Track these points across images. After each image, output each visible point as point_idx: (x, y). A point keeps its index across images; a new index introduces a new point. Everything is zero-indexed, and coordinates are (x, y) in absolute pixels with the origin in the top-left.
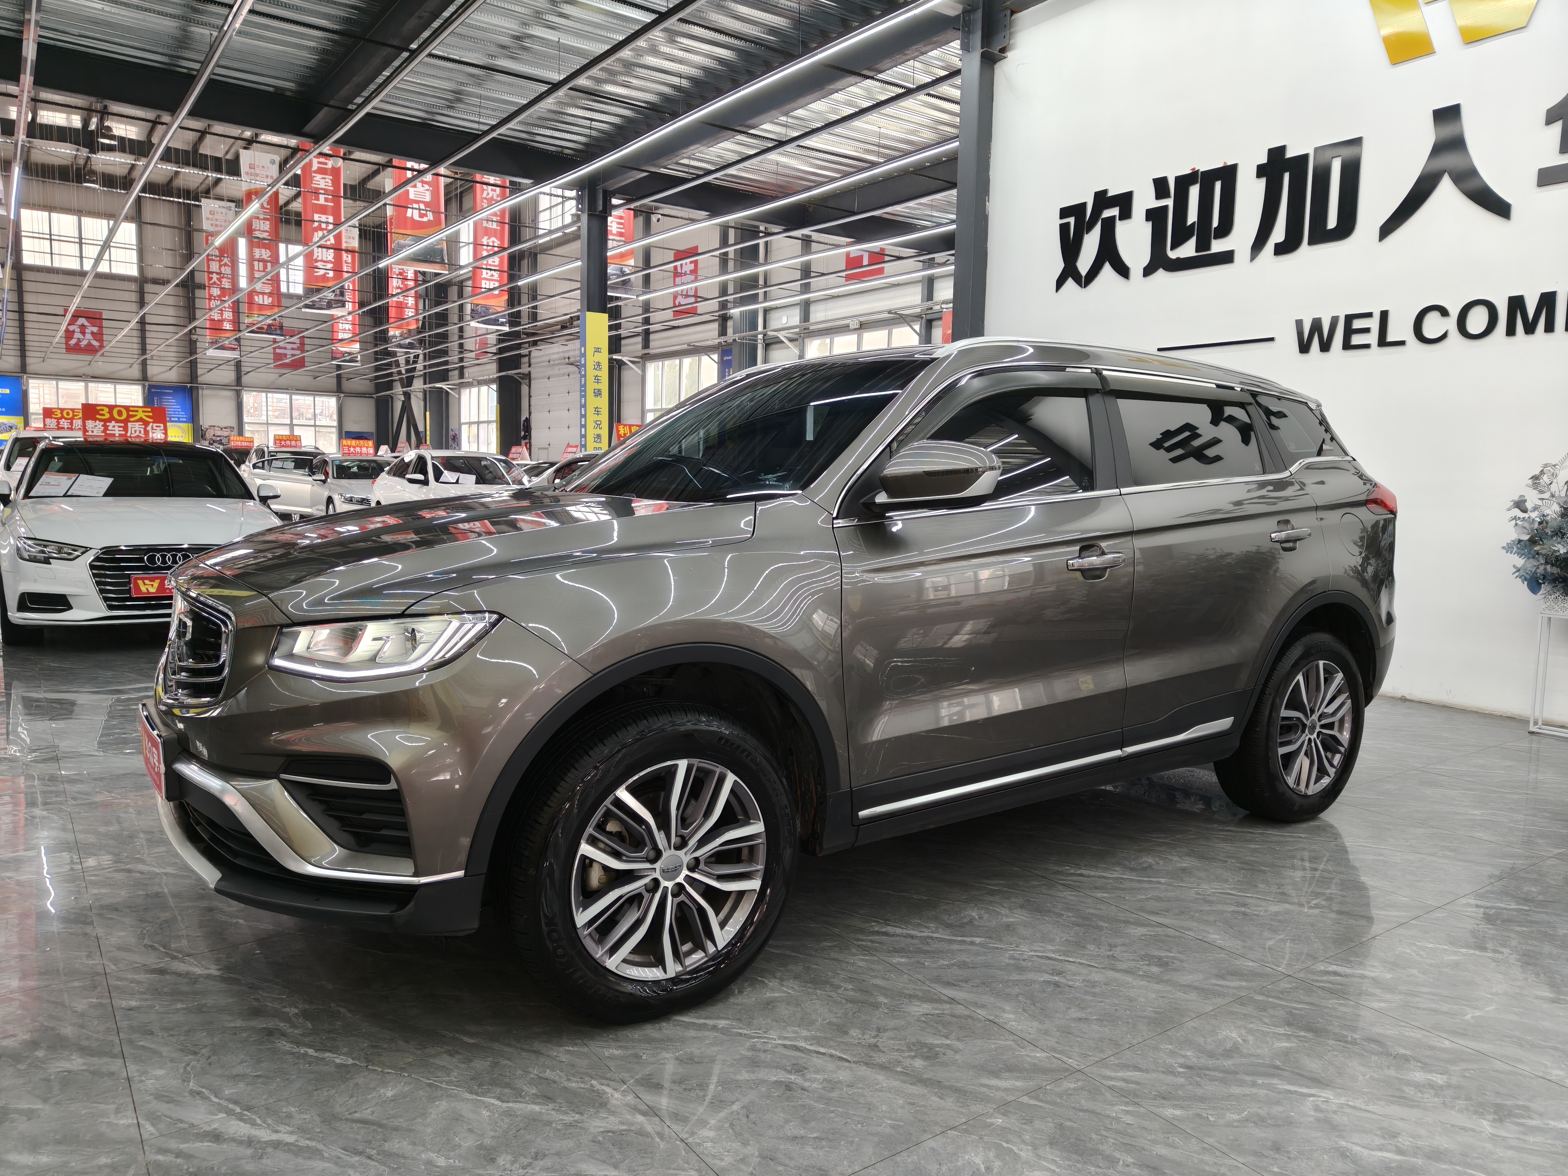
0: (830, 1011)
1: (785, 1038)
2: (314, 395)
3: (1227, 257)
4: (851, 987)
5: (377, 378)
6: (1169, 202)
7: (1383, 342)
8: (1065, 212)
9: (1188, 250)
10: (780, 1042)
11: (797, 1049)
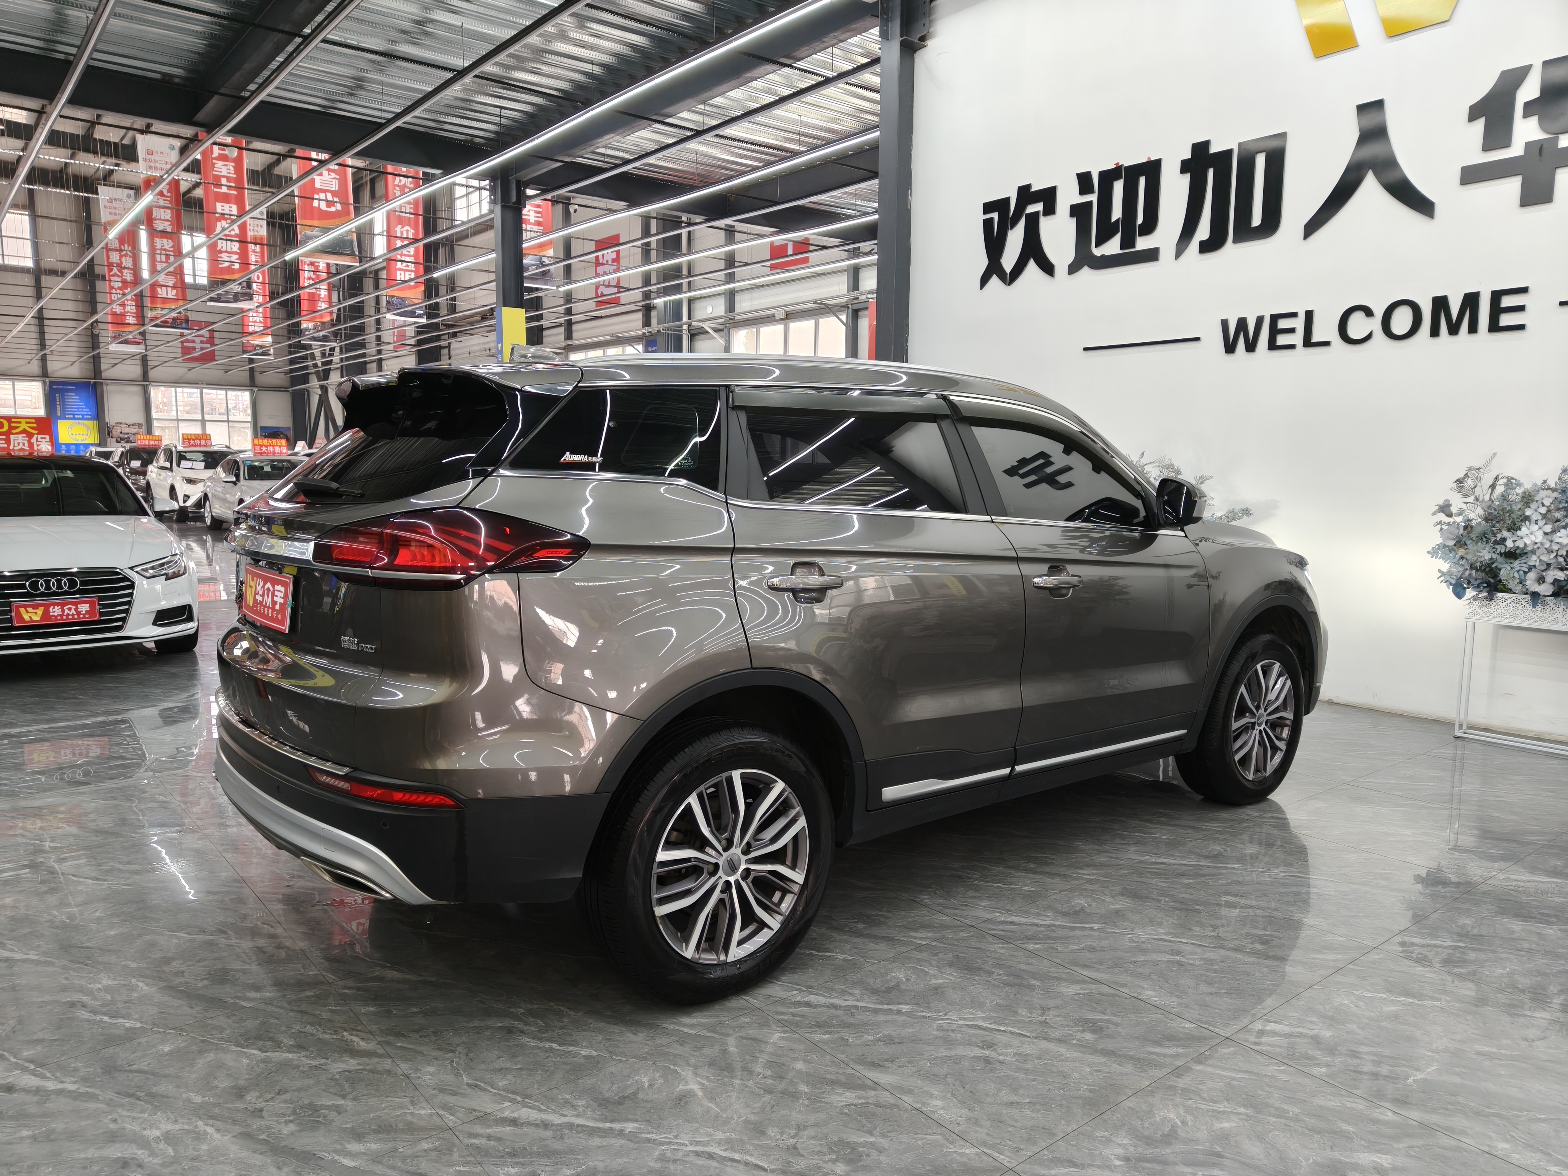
0: (747, 1106)
1: (697, 1143)
2: (226, 390)
3: (1152, 255)
4: (769, 1073)
5: (292, 371)
6: (1094, 199)
7: (1308, 342)
8: (988, 207)
9: (1113, 247)
10: (691, 1148)
11: (711, 1156)
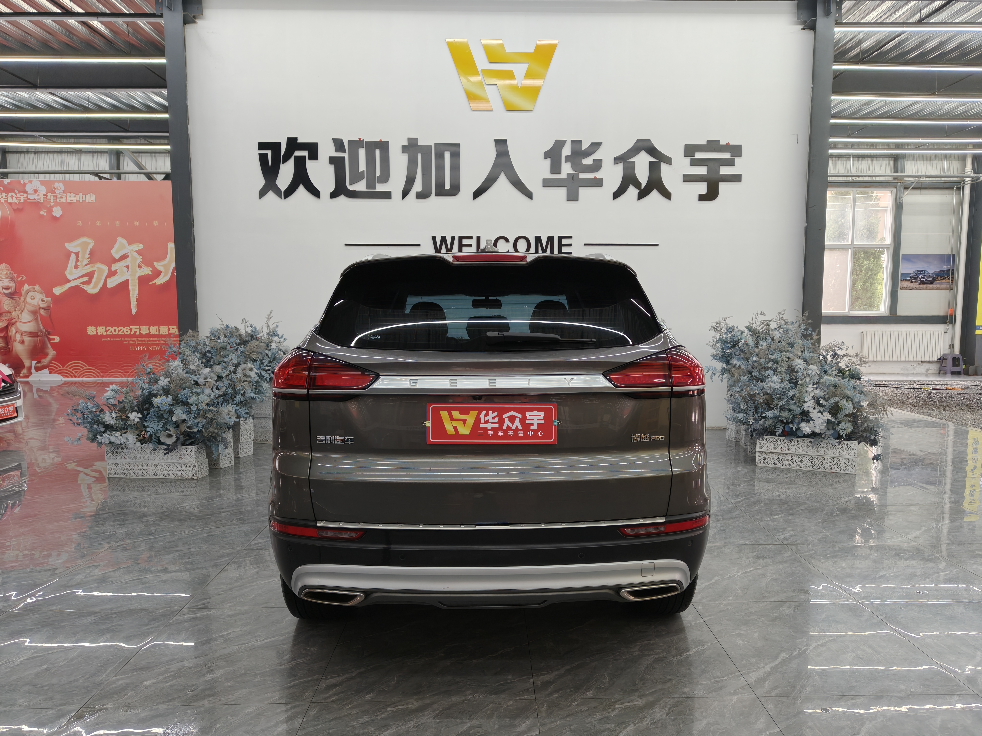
3: (387, 195)
6: (346, 155)
9: (361, 186)
